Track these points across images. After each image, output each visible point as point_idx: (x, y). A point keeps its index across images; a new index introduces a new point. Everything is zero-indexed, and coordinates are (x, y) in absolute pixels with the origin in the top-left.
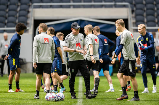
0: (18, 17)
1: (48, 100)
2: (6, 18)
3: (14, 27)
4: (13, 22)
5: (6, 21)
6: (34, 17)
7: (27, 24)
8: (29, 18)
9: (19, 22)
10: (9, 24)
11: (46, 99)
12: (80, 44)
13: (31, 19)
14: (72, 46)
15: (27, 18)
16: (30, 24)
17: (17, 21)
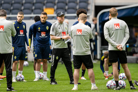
0: (78, 3)
1: (109, 88)
2: (66, 4)
3: (74, 13)
4: (74, 8)
5: (67, 7)
6: (95, 3)
7: (88, 10)
8: (90, 4)
9: (79, 8)
10: (70, 10)
11: (107, 86)
12: (65, 32)
13: (92, 6)
14: (58, 34)
15: (88, 4)
16: (91, 11)
17: (78, 7)
